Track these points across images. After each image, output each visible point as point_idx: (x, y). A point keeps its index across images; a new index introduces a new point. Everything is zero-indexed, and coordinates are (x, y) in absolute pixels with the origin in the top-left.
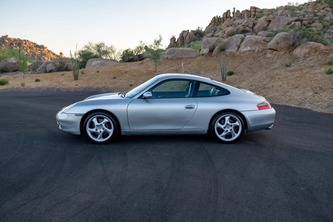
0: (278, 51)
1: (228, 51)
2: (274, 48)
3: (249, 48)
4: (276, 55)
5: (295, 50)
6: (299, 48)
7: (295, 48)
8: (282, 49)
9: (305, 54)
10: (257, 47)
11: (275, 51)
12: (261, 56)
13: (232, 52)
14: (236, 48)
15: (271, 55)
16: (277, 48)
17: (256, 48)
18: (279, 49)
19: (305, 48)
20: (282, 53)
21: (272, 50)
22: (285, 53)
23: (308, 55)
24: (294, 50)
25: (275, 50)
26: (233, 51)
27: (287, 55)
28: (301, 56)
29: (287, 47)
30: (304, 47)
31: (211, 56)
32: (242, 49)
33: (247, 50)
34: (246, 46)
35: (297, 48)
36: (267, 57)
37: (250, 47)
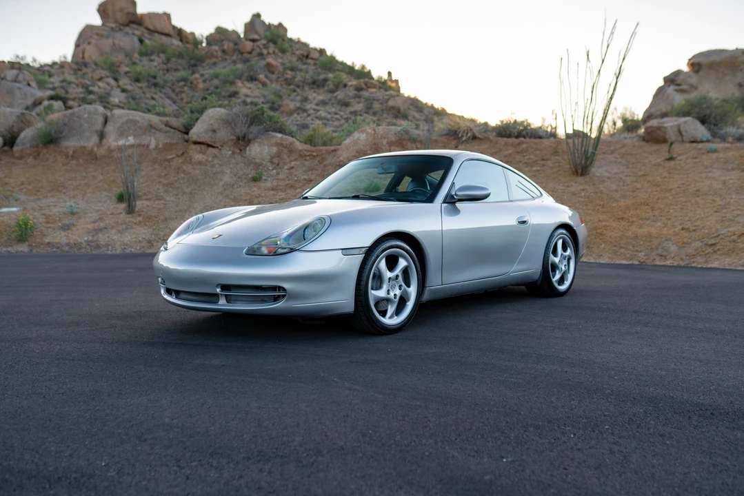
0: (217, 147)
1: (71, 144)
2: (206, 139)
3: (131, 140)
4: (215, 156)
5: (248, 149)
6: (256, 144)
7: (248, 145)
8: (224, 143)
9: (272, 158)
10: (153, 138)
11: (210, 149)
12: (173, 158)
13: (84, 147)
14: (95, 139)
15: (205, 157)
16: (214, 142)
17: (151, 140)
18: (218, 145)
19: (268, 145)
20: (227, 152)
21: (202, 146)
22: (234, 153)
23: (277, 158)
24: (246, 147)
25: (209, 146)
26: (85, 144)
27: (239, 158)
28: (263, 160)
29: (232, 140)
30: (266, 143)
31: (13, 156)
32: (113, 141)
33: (127, 144)
34: (122, 133)
35: (251, 145)
36: (193, 160)
37: (135, 136)
